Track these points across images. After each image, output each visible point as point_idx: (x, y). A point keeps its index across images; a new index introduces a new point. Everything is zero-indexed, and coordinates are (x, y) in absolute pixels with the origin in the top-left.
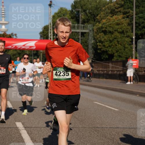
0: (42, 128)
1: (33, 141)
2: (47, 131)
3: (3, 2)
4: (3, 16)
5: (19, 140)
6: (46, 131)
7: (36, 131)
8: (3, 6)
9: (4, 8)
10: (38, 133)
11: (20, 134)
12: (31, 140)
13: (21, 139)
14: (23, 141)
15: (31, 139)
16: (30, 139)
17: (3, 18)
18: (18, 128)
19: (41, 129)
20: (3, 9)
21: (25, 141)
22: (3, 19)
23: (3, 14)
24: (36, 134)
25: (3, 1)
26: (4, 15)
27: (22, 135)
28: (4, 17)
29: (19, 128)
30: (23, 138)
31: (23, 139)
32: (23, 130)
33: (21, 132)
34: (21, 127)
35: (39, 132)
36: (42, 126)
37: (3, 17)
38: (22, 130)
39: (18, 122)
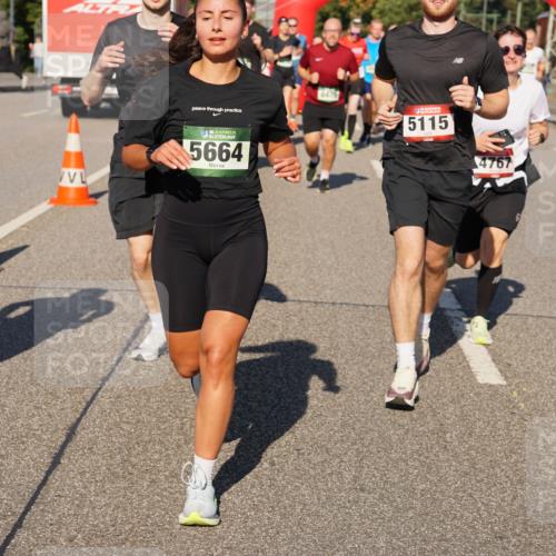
0: (530, 320)
1: (503, 369)
2: (548, 334)
5: (452, 358)
6: (547, 330)
7: (508, 328)
10: (517, 337)
11: (454, 338)
12: (493, 364)
13: (458, 356)
14: (465, 364)
15: (494, 360)
16: (490, 359)
18: (442, 314)
19: (525, 323)
21: (471, 365)
24: (510, 342)
29: (449, 313)
30: (462, 353)
31: (465, 358)
33: (455, 328)
34: (452, 310)
35: (521, 335)
36: (529, 312)
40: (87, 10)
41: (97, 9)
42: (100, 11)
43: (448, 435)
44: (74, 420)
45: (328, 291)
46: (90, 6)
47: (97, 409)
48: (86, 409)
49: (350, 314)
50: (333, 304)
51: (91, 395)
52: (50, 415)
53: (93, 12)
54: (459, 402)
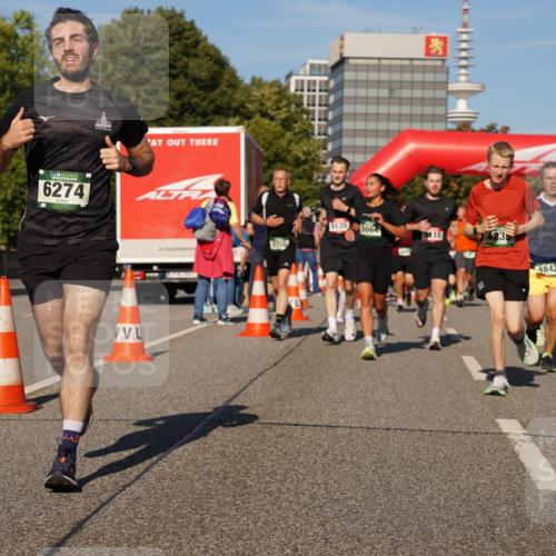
3: (466, 11)
4: (464, 62)
5: (511, 470)
8: (465, 25)
9: (467, 33)
11: (515, 455)
13: (518, 469)
17: (463, 71)
18: (505, 437)
20: (465, 37)
22: (460, 75)
23: (464, 54)
25: (466, 7)
26: (466, 58)
27: (522, 458)
28: (465, 67)
29: (512, 436)
32: (524, 442)
33: (516, 448)
34: (516, 435)
37: (461, 67)
38: (519, 443)
39: (506, 418)
40: (159, 197)
41: (170, 195)
42: (172, 198)
43: (498, 529)
44: (83, 517)
45: (384, 420)
46: (162, 193)
47: (111, 508)
48: (98, 509)
49: (404, 437)
50: (387, 429)
51: (107, 498)
52: (59, 514)
53: (166, 198)
54: (514, 503)
